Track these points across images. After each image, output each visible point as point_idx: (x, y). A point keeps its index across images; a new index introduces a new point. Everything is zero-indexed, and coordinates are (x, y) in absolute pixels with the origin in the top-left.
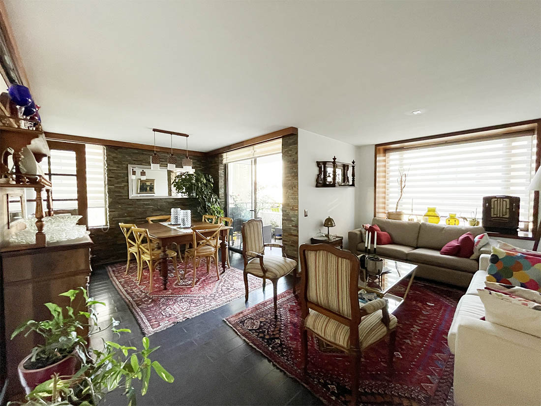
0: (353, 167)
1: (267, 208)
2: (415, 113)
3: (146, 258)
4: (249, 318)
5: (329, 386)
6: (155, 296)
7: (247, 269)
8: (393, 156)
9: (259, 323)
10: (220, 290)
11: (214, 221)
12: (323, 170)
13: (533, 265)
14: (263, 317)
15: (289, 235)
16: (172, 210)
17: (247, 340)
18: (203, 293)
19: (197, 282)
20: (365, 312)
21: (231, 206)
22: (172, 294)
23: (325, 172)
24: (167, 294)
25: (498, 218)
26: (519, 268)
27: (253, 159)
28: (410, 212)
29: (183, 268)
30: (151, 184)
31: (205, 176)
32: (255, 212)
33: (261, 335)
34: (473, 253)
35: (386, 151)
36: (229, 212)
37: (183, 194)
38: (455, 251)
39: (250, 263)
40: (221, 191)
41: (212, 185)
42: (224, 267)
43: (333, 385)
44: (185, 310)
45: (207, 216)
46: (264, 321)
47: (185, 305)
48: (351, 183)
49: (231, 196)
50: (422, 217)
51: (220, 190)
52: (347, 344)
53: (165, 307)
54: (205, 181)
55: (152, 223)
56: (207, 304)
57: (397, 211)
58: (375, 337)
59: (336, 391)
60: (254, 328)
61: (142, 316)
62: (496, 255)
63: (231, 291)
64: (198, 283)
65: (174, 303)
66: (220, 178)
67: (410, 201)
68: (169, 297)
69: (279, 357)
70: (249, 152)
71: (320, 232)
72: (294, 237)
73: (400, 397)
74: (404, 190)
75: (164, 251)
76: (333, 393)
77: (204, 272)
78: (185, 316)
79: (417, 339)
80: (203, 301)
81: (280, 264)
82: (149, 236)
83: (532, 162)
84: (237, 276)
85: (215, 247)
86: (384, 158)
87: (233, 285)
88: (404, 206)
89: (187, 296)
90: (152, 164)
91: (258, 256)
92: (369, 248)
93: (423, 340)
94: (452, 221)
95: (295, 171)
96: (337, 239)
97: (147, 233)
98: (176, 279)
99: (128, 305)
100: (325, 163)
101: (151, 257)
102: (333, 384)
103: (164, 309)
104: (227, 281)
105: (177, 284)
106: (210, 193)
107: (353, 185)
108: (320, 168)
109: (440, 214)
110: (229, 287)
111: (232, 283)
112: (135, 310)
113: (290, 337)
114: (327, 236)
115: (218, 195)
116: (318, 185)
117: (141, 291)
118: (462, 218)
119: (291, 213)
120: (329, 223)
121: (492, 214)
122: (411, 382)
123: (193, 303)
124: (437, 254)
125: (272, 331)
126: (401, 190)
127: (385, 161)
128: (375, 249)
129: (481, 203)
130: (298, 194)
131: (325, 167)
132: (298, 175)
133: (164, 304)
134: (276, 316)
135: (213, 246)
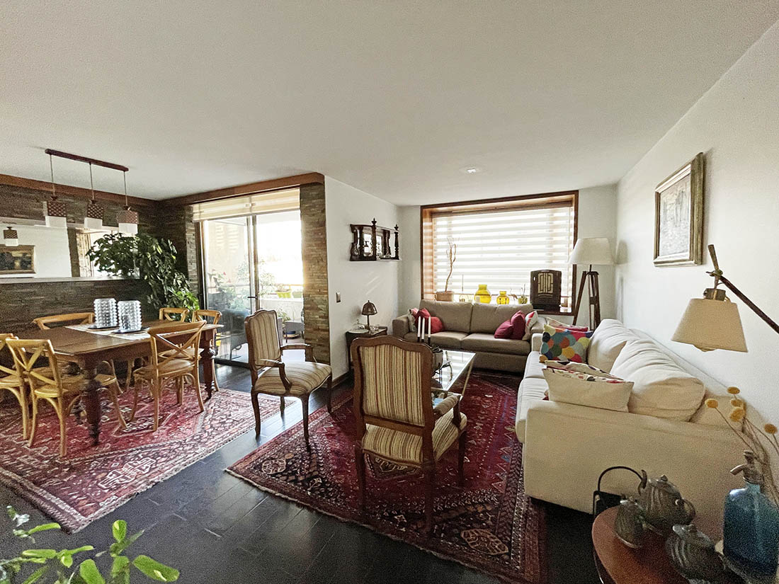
0: (396, 233)
1: (269, 292)
2: (470, 171)
3: (49, 394)
4: (268, 459)
5: (396, 517)
6: (75, 461)
7: (258, 387)
8: (441, 222)
9: (285, 463)
10: (209, 426)
11: (183, 316)
12: (359, 236)
13: (577, 340)
14: (289, 452)
15: (315, 330)
16: (97, 302)
17: (270, 490)
18: (177, 437)
19: (161, 421)
20: (439, 414)
21: (211, 290)
22: (112, 450)
23: (362, 239)
24: (103, 452)
25: (545, 293)
26: (567, 344)
27: (251, 217)
28: (460, 291)
29: (127, 403)
30: (25, 254)
31: (160, 242)
32: (257, 299)
33: (293, 478)
34: (524, 333)
35: (433, 215)
36: (209, 301)
37: (111, 274)
38: (508, 334)
39: (262, 377)
40: (192, 268)
41: (174, 257)
42: (209, 390)
43: (401, 514)
44: (148, 470)
45: (168, 310)
46: (293, 458)
47: (146, 464)
48: (393, 255)
49: (211, 276)
50: (473, 296)
51: (189, 265)
52: (420, 459)
53: (104, 474)
54: (160, 250)
55: (47, 328)
56: (190, 453)
57: (448, 290)
58: (447, 444)
59: (405, 521)
60: (278, 471)
61: (53, 501)
62: (548, 333)
63: (228, 425)
64: (165, 422)
65: (123, 464)
66: (188, 245)
67: (460, 277)
68: (109, 455)
69: (324, 500)
70: (243, 206)
71: (358, 323)
72: (323, 333)
73: (473, 504)
74: (454, 264)
75: (91, 377)
76: (402, 524)
77: (171, 404)
78: (150, 480)
79: (480, 437)
80: (181, 449)
81: (308, 372)
82: (54, 352)
83: (570, 235)
84: (234, 400)
85: (193, 360)
86: (431, 224)
87: (230, 415)
88: (454, 284)
89: (146, 448)
90: (47, 218)
91: (276, 365)
92: (423, 338)
93: (487, 438)
94: (503, 299)
95: (322, 237)
96: (380, 331)
97: (48, 347)
98: (117, 424)
99: (12, 489)
100: (361, 227)
101: (61, 391)
102: (399, 514)
103: (103, 479)
104: (219, 411)
105: (119, 432)
106: (169, 270)
107: (397, 258)
108: (355, 234)
109: (492, 292)
110: (225, 420)
111: (228, 413)
112: (34, 494)
113: (333, 470)
114: (368, 327)
115: (186, 274)
116: (353, 258)
117: (40, 458)
118: (512, 295)
119: (318, 298)
120: (370, 310)
121: (539, 290)
122: (482, 485)
123: (162, 457)
124: (491, 338)
125: (306, 469)
126: (452, 264)
127: (431, 227)
128: (429, 338)
129: (529, 278)
130: (327, 270)
131: (361, 233)
132: (325, 244)
133: (101, 469)
134: (309, 449)
135: (190, 357)
